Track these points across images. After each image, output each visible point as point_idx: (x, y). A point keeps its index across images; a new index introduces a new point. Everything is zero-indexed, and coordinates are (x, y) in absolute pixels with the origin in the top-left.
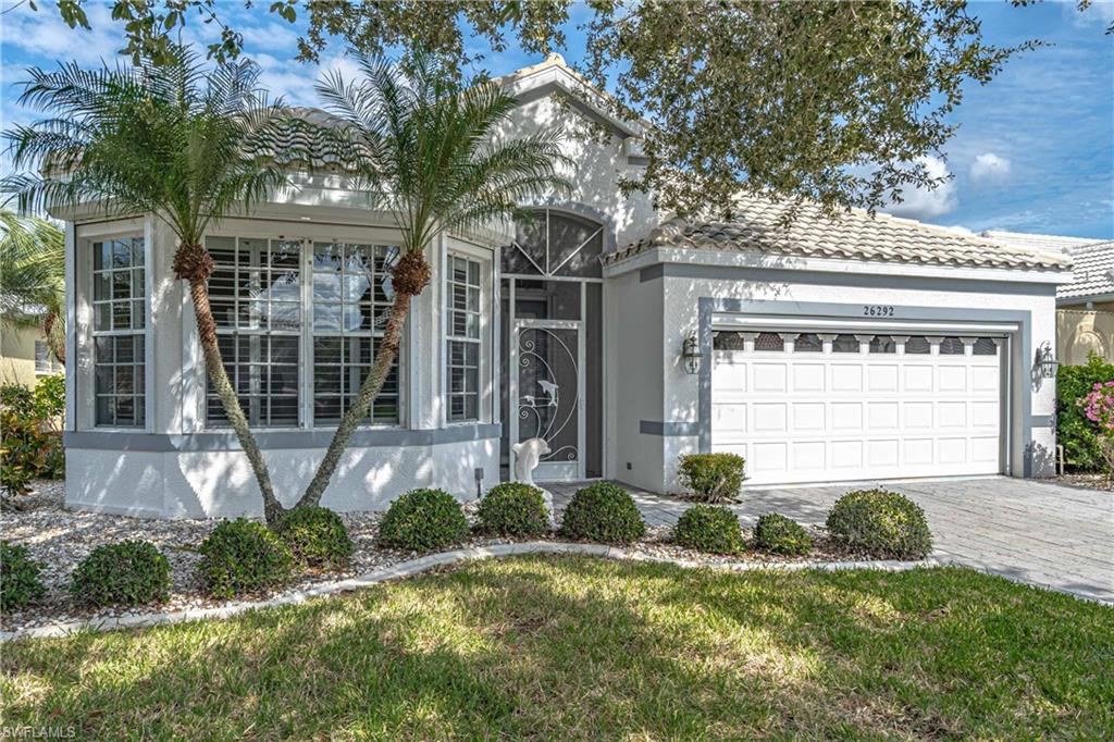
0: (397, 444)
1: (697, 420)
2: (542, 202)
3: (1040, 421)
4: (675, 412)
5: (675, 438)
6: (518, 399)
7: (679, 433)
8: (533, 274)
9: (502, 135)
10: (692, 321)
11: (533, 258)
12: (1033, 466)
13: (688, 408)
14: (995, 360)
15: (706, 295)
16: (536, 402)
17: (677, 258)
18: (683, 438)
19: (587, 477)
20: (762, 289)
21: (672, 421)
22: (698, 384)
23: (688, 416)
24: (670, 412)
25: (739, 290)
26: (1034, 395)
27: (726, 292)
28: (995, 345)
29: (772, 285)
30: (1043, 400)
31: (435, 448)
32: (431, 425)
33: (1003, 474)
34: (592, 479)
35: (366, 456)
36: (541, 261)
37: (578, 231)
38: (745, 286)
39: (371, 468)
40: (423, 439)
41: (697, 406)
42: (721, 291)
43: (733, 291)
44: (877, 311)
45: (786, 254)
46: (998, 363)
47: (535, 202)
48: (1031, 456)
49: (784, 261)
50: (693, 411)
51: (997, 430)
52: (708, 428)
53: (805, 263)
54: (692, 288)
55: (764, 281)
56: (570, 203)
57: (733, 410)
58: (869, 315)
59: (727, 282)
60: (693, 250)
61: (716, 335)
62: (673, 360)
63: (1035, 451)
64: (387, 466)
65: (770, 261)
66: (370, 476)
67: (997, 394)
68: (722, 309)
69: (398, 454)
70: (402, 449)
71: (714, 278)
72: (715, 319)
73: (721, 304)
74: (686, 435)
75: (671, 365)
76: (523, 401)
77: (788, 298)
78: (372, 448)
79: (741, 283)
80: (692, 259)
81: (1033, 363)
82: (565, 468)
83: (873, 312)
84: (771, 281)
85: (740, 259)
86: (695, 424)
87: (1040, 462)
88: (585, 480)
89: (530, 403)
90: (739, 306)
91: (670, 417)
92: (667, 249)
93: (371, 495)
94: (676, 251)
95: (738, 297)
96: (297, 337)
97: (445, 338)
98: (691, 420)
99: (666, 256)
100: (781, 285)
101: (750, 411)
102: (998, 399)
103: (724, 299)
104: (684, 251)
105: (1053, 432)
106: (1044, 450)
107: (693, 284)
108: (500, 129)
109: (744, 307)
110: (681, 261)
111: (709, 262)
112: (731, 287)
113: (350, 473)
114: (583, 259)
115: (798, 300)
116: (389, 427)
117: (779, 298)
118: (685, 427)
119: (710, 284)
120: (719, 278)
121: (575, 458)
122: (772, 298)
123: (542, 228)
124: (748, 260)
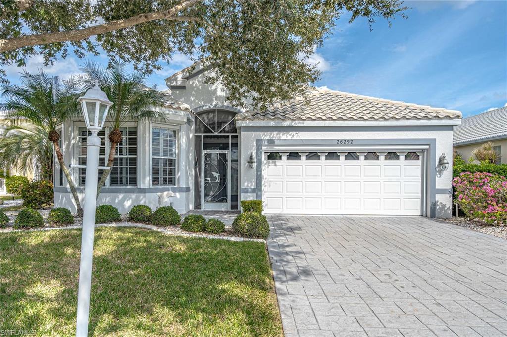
0: (133, 193)
1: (256, 187)
2: (212, 107)
3: (442, 191)
4: (246, 184)
5: (246, 194)
6: (204, 179)
7: (247, 192)
8: (210, 133)
9: (197, 83)
10: (253, 149)
11: (210, 127)
12: (436, 212)
13: (251, 182)
14: (419, 162)
15: (260, 138)
16: (211, 180)
17: (244, 125)
18: (248, 194)
19: (231, 209)
20: (285, 135)
21: (244, 187)
22: (256, 173)
23: (251, 185)
24: (244, 183)
25: (275, 136)
26: (437, 179)
27: (268, 137)
28: (419, 156)
29: (290, 133)
30: (444, 181)
31: (147, 194)
32: (146, 187)
33: (422, 216)
34: (233, 210)
35: (124, 196)
36: (214, 129)
37: (228, 117)
38: (277, 134)
39: (125, 200)
40: (143, 191)
41: (256, 182)
42: (266, 136)
43: (272, 136)
44: (343, 142)
45: (293, 120)
46: (421, 164)
47: (209, 107)
48: (435, 208)
49: (293, 123)
50: (253, 184)
51: (420, 195)
52: (261, 190)
53: (304, 123)
54: (253, 136)
55: (286, 131)
56: (223, 106)
57: (276, 184)
58: (340, 144)
59: (269, 133)
60: (251, 121)
61: (269, 154)
62: (245, 164)
63: (438, 205)
64: (130, 200)
65: (286, 123)
66: (125, 203)
67: (420, 178)
68: (266, 144)
69: (134, 196)
70: (135, 194)
71: (263, 131)
72: (264, 148)
73: (266, 142)
74: (250, 193)
75: (244, 166)
76: (206, 180)
77: (298, 138)
78: (126, 194)
79: (275, 133)
80: (250, 125)
81: (437, 163)
82: (223, 205)
83: (341, 142)
84: (290, 131)
85: (272, 123)
86: (254, 189)
87: (441, 211)
88: (230, 210)
89: (209, 181)
90: (274, 142)
91: (243, 186)
92: (240, 122)
93: (125, 209)
94: (244, 122)
95: (274, 139)
96: (104, 158)
97: (151, 157)
98: (253, 187)
99: (239, 124)
100: (294, 133)
101: (285, 184)
102: (421, 181)
103: (268, 140)
104: (247, 122)
105: (450, 197)
106: (444, 205)
107: (254, 135)
108: (196, 82)
109: (276, 143)
110: (246, 126)
111: (258, 125)
112: (271, 135)
113: (119, 201)
114: (230, 126)
115: (302, 138)
116: (133, 187)
117: (293, 138)
118: (250, 190)
119: (261, 134)
120: (266, 131)
121: (227, 201)
122: (290, 138)
123: (214, 116)
124: (276, 124)
